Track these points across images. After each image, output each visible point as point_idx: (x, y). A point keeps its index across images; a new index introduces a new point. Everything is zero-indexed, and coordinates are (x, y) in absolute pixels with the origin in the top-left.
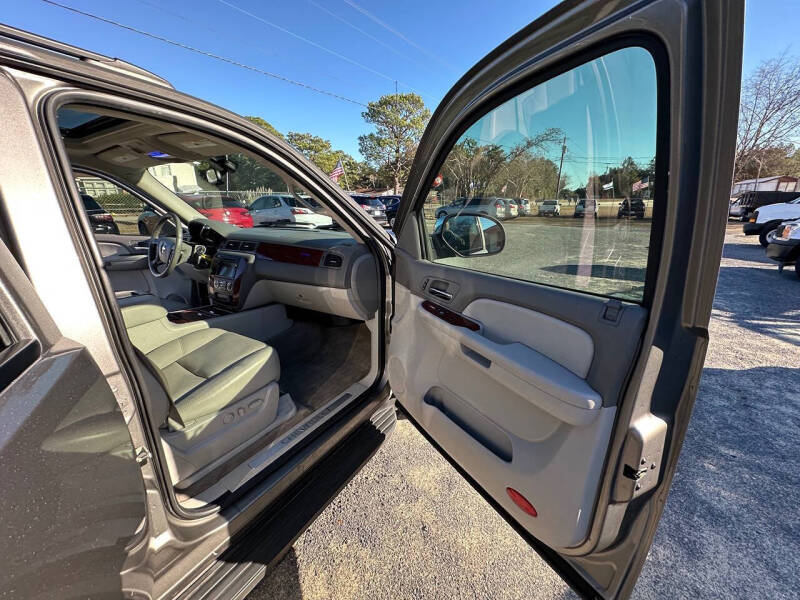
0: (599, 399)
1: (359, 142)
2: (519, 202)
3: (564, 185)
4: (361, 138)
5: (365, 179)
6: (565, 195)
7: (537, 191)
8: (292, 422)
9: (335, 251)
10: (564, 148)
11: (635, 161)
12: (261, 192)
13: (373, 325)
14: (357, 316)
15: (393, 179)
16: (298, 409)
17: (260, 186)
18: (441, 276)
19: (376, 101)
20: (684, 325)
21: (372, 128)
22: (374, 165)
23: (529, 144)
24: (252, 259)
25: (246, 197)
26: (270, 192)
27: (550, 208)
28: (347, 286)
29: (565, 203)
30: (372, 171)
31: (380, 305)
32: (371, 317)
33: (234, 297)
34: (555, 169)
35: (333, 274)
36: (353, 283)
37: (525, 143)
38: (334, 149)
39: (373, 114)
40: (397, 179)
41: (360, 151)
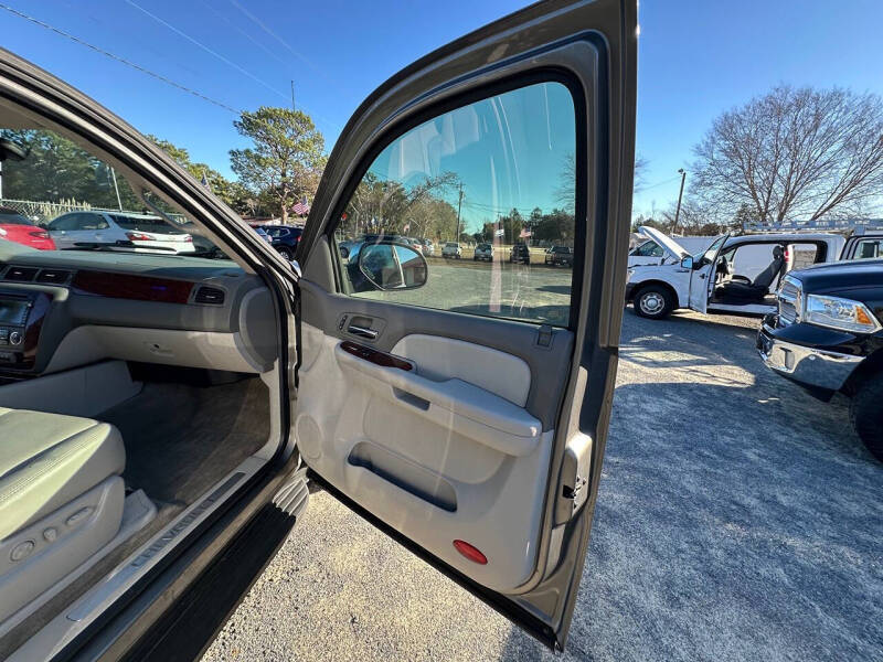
0: (539, 424)
1: (230, 157)
2: (422, 242)
3: (462, 229)
4: (233, 153)
5: (240, 203)
6: (464, 238)
7: (439, 233)
8: (150, 531)
9: (210, 282)
10: (461, 193)
11: (520, 212)
12: (69, 206)
13: (272, 380)
14: (249, 369)
15: (279, 206)
16: (159, 509)
17: (67, 197)
18: (362, 311)
19: (252, 111)
20: (601, 345)
21: (248, 143)
22: (252, 187)
23: (429, 186)
24: (63, 294)
25: (38, 211)
26: (87, 207)
27: (453, 249)
28: (234, 328)
29: (466, 246)
30: (250, 195)
31: (280, 352)
32: (269, 368)
33: (26, 355)
34: (454, 212)
35: (210, 313)
36: (242, 324)
37: (425, 183)
38: (193, 161)
39: (249, 125)
40: (284, 208)
41: (233, 169)
